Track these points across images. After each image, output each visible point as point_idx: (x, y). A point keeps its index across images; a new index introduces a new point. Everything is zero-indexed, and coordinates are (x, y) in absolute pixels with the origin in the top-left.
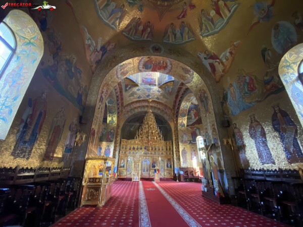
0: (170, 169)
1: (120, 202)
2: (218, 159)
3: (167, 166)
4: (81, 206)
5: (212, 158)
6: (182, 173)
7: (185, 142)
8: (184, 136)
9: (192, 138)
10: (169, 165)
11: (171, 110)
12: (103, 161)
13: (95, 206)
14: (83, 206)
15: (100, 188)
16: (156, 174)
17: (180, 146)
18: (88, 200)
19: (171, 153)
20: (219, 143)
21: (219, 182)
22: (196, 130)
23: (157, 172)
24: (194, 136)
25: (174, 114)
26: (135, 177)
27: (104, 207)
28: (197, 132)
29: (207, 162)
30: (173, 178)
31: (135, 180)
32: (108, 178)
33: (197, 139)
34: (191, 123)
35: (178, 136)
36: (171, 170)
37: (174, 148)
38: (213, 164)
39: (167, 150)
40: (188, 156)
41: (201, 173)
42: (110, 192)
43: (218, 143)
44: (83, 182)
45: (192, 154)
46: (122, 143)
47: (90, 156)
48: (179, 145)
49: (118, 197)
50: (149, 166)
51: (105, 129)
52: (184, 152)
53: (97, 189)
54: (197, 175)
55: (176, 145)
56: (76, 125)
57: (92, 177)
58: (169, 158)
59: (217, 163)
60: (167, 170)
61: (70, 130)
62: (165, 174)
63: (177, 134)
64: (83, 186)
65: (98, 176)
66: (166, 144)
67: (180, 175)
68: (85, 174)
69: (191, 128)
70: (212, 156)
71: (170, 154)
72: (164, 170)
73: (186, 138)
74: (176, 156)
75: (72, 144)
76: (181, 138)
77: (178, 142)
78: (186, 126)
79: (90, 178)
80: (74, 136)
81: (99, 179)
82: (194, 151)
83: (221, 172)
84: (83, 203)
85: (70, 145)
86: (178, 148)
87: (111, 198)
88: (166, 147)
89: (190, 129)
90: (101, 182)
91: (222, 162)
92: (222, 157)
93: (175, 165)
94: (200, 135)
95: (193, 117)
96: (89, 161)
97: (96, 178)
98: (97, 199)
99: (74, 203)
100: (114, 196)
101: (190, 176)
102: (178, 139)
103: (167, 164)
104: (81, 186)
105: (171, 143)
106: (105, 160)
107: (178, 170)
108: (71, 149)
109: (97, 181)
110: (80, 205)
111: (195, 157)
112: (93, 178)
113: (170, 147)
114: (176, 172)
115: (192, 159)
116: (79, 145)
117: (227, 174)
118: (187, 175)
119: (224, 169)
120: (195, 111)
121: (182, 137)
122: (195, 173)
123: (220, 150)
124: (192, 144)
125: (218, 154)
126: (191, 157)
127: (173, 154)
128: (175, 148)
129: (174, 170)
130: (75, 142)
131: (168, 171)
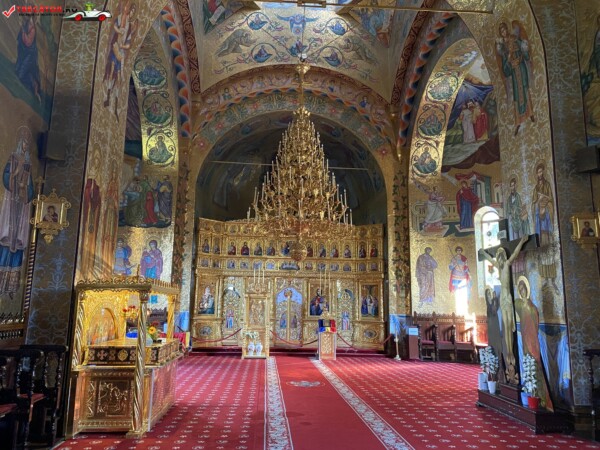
0: (373, 319)
1: (203, 421)
2: (545, 289)
3: (364, 310)
4: (75, 433)
5: (522, 283)
6: (413, 332)
7: (434, 228)
8: (432, 207)
9: (460, 212)
10: (370, 308)
11: (387, 107)
12: (137, 294)
13: (121, 433)
14: (81, 434)
15: (133, 378)
16: (323, 335)
17: (413, 244)
18: (97, 416)
19: (380, 266)
20: (557, 233)
21: (540, 363)
22: (476, 183)
23: (328, 329)
24: (468, 204)
25: (395, 123)
26: (252, 346)
27: (151, 435)
28: (481, 191)
29: (505, 297)
30: (382, 348)
31: (251, 355)
32: (157, 349)
33: (476, 219)
34: (461, 158)
35: (406, 207)
36: (376, 325)
37: (391, 249)
38: (525, 305)
39: (364, 255)
40: (441, 277)
41: (480, 335)
42: (167, 391)
43: (549, 234)
44: (75, 362)
45: (453, 270)
46: (202, 231)
47: (91, 278)
48: (408, 238)
49: (194, 408)
50: (299, 310)
51: (136, 179)
52: (426, 262)
53: (124, 381)
54: (466, 339)
55: (398, 239)
56: (27, 168)
57: (104, 345)
58: (370, 282)
59: (538, 303)
60: (363, 323)
61: (7, 186)
62: (357, 334)
63: (405, 198)
64: (77, 373)
65: (125, 342)
66: (363, 235)
67: (406, 339)
68: (77, 335)
69: (458, 177)
70: (523, 278)
71: (375, 269)
72: (353, 323)
73: (436, 213)
74: (398, 276)
75: (22, 237)
76: (417, 213)
77: (407, 230)
78: (439, 169)
79: (98, 350)
80: (26, 208)
81: (128, 350)
82: (464, 259)
83: (551, 331)
84: (80, 424)
85: (16, 241)
86: (407, 249)
87: (173, 411)
88: (363, 245)
89: (454, 181)
90: (135, 362)
91: (559, 301)
92: (559, 282)
93: (393, 307)
94: (490, 202)
95: (470, 134)
96: (89, 294)
97: (118, 350)
98: (126, 412)
99: (49, 425)
100: (183, 404)
101: (442, 343)
102: (405, 217)
103: (365, 302)
104: (69, 375)
105: (381, 233)
106: (144, 290)
107: (401, 323)
108: (20, 252)
109: (122, 356)
110: (70, 430)
111: (464, 281)
112: (107, 350)
113: (375, 245)
114: (393, 330)
115: (452, 288)
116: (49, 239)
117: (570, 340)
118: (434, 338)
119: (562, 322)
120: (478, 111)
121: (423, 210)
122: (462, 334)
123: (558, 257)
124: (459, 234)
125: (548, 272)
126: (452, 281)
127: (386, 273)
128: (395, 250)
129: (387, 325)
130: (32, 226)
131: (365, 327)
